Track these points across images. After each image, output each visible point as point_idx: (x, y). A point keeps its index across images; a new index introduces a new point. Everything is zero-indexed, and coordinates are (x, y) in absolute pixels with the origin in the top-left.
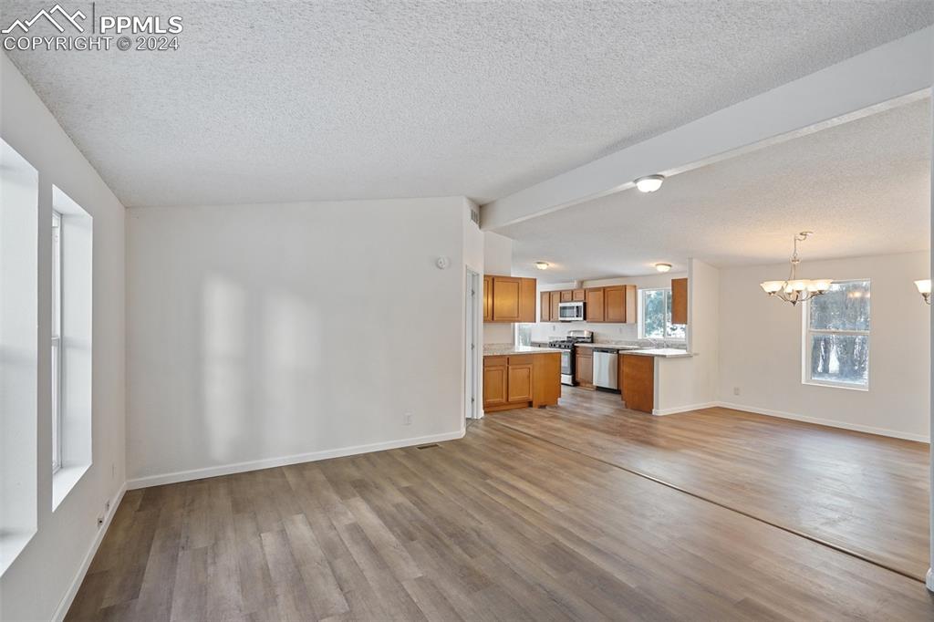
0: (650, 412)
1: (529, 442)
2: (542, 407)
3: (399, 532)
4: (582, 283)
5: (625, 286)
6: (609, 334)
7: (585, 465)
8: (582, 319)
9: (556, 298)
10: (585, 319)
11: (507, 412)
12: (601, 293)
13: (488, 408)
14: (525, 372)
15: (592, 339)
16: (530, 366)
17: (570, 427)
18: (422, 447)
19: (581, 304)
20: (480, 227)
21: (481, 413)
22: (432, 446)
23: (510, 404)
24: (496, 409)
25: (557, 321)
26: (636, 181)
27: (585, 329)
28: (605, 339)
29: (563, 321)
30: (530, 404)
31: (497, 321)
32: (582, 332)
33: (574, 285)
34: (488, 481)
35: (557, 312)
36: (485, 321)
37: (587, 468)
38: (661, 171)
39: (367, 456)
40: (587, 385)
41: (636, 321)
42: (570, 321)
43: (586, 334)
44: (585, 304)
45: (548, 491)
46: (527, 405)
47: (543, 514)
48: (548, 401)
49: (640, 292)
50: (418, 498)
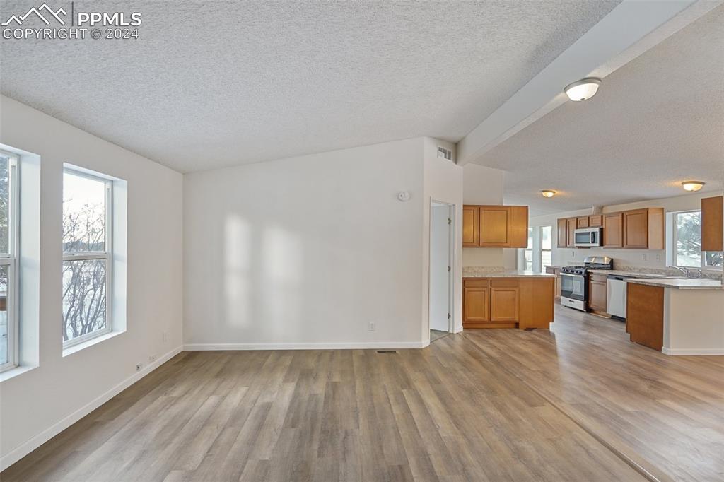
0: (659, 349)
1: (481, 362)
2: (529, 329)
3: (291, 418)
4: (602, 208)
5: (647, 210)
6: (631, 261)
7: (515, 394)
8: (598, 245)
9: (573, 224)
10: (602, 244)
11: (487, 331)
12: (620, 217)
13: (467, 324)
14: (510, 294)
15: (612, 265)
16: (517, 290)
17: (540, 353)
18: (380, 351)
19: (597, 230)
20: (456, 163)
21: (459, 328)
22: (388, 352)
23: (493, 323)
24: (474, 326)
25: (574, 248)
26: (566, 89)
27: (605, 256)
28: (625, 265)
29: (579, 247)
30: (517, 325)
31: (483, 247)
32: (602, 258)
33: (591, 211)
34: (405, 392)
35: (573, 238)
36: (466, 245)
37: (515, 399)
38: (589, 72)
39: (333, 353)
40: (602, 313)
41: (664, 248)
42: (589, 247)
43: (606, 261)
44: (601, 230)
45: (450, 413)
46: (513, 325)
47: (421, 434)
48: (538, 324)
49: (668, 215)
50: (334, 393)
